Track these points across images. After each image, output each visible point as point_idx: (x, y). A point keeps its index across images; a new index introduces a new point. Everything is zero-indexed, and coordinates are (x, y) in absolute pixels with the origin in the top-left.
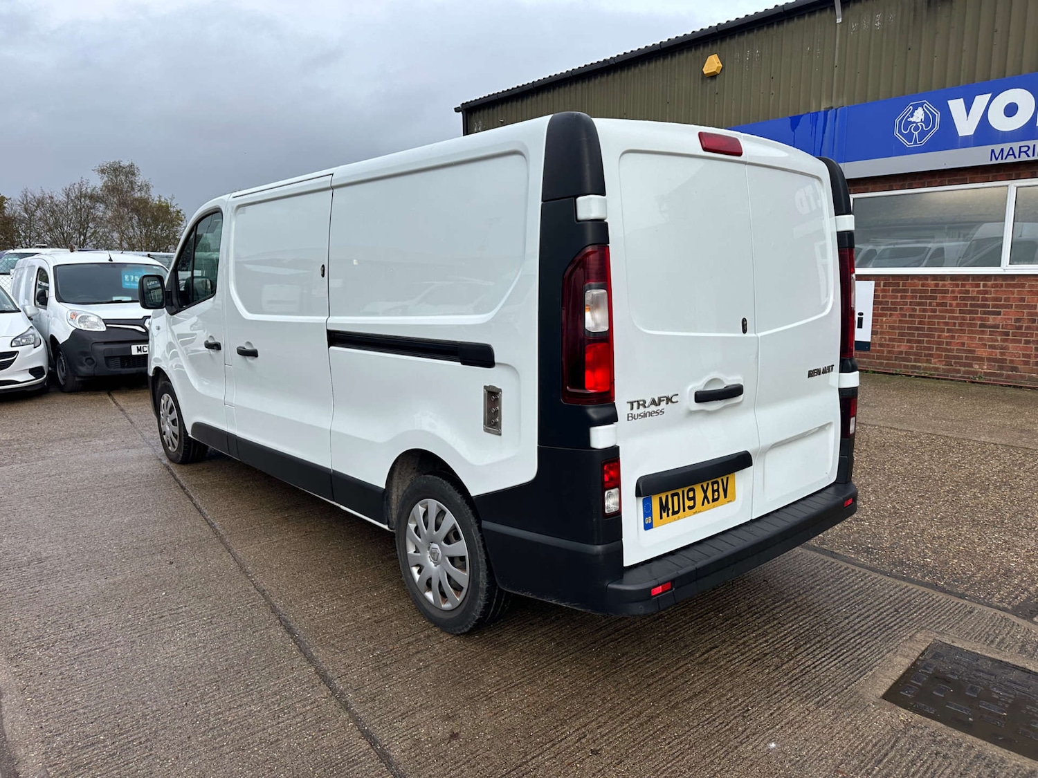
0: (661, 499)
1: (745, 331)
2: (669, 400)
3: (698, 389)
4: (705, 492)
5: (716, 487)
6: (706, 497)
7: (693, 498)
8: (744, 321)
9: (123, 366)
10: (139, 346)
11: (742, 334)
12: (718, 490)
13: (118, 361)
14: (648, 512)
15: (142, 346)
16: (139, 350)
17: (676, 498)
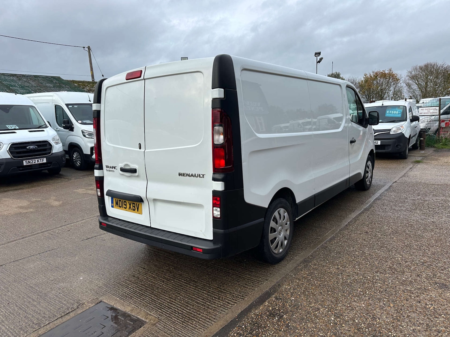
0: (116, 200)
1: (140, 148)
2: (115, 168)
3: (122, 166)
4: (130, 205)
5: (134, 205)
6: (130, 207)
7: (126, 205)
8: (140, 144)
11: (139, 150)
12: (135, 207)
14: (112, 202)
17: (120, 202)
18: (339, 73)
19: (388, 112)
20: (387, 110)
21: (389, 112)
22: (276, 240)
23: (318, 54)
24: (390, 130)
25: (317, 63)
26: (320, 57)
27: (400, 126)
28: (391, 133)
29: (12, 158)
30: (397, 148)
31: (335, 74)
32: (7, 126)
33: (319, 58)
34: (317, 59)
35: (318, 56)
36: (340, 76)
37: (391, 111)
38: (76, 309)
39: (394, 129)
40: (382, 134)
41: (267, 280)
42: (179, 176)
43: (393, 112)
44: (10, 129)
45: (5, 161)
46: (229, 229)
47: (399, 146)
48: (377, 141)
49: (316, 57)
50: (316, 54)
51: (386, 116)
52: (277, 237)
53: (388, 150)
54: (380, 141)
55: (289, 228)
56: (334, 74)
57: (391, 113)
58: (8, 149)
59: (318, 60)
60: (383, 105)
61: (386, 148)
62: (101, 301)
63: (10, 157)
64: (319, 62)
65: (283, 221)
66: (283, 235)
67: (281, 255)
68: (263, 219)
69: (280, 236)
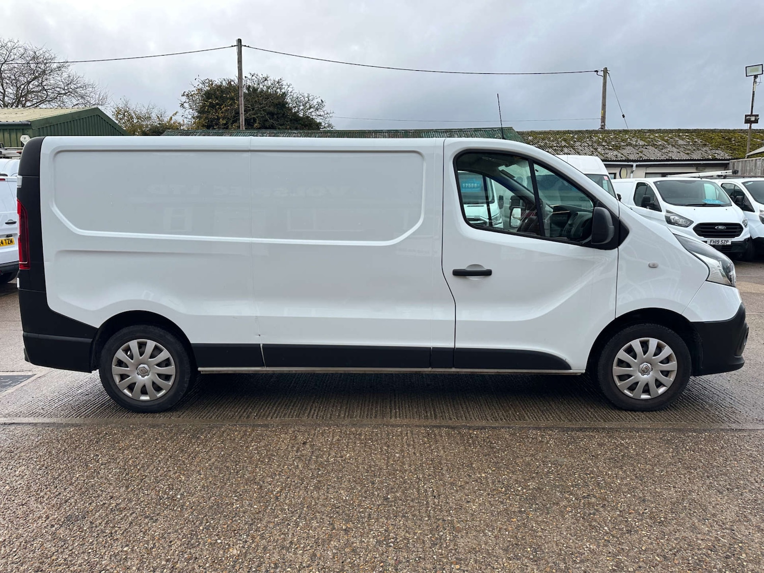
65: (150, 360)
66: (149, 378)
67: (143, 404)
68: (90, 340)
69: (140, 376)
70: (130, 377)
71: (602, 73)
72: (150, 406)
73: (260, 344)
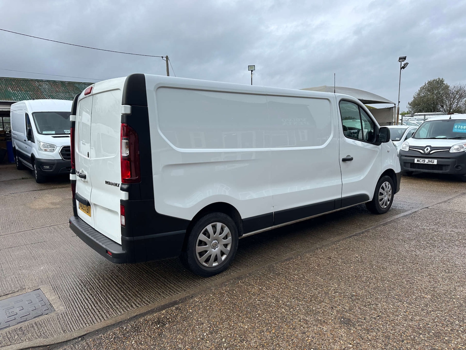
3: (81, 172)
6: (86, 209)
7: (84, 207)
9: (411, 168)
10: (418, 159)
11: (87, 158)
12: (88, 209)
13: (409, 164)
15: (419, 159)
16: (418, 161)
17: (82, 205)
18: (443, 79)
19: (456, 127)
20: (455, 124)
21: (458, 127)
22: (207, 253)
23: (403, 58)
24: (450, 148)
25: (401, 68)
26: (405, 62)
27: (464, 143)
28: (451, 151)
29: (62, 159)
30: (457, 169)
31: (438, 80)
32: (65, 131)
33: (403, 63)
34: (401, 65)
35: (402, 61)
36: (444, 82)
37: (459, 126)
38: (15, 292)
39: (456, 147)
40: (440, 152)
41: (185, 291)
42: (106, 183)
43: (462, 127)
44: (66, 133)
45: (56, 162)
46: (134, 237)
47: (460, 167)
48: (433, 160)
49: (400, 63)
50: (400, 59)
51: (453, 131)
52: (209, 251)
53: (446, 170)
54: (436, 160)
55: (231, 244)
56: (436, 81)
57: (460, 128)
58: (60, 151)
59: (403, 65)
60: (450, 118)
61: (444, 168)
62: (39, 289)
63: (61, 159)
64: (403, 68)
65: (220, 236)
66: (219, 249)
67: (215, 269)
68: (185, 231)
69: (213, 250)
70: (208, 252)
71: (165, 59)
72: (219, 269)
73: (273, 212)
